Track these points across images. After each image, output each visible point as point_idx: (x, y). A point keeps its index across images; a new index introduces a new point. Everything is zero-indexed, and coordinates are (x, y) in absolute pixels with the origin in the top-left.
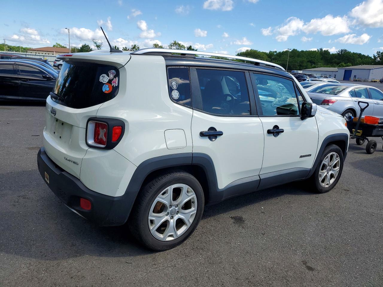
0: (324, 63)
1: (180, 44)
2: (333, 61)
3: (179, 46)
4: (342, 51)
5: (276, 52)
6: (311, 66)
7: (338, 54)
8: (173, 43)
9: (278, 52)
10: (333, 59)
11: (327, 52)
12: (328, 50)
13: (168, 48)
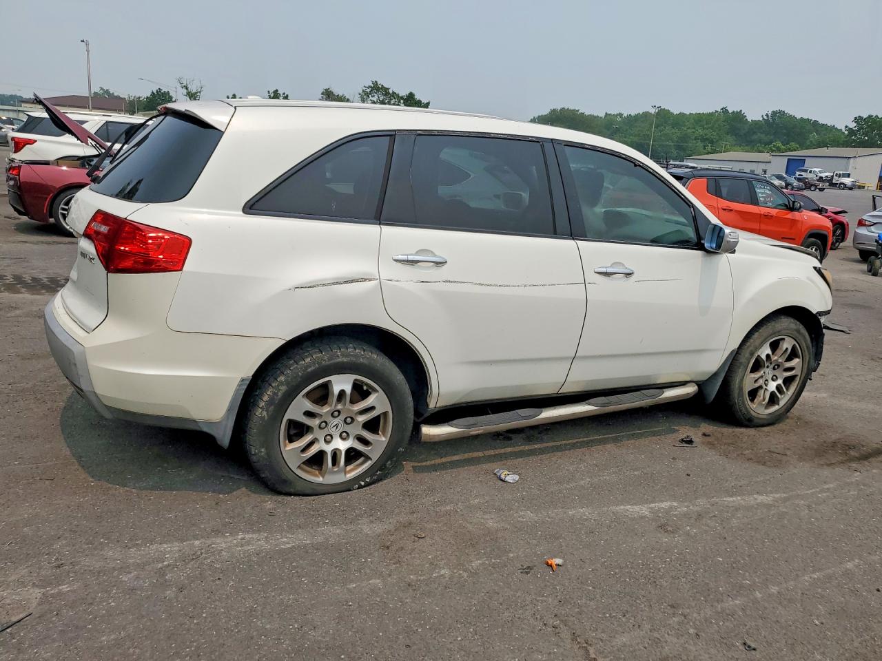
0: (734, 143)
1: (388, 89)
2: (755, 137)
3: (385, 95)
4: (774, 113)
5: (620, 115)
6: (705, 149)
7: (766, 121)
8: (369, 87)
9: (625, 115)
10: (754, 133)
11: (739, 116)
12: (741, 111)
13: (358, 98)
